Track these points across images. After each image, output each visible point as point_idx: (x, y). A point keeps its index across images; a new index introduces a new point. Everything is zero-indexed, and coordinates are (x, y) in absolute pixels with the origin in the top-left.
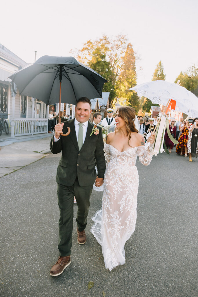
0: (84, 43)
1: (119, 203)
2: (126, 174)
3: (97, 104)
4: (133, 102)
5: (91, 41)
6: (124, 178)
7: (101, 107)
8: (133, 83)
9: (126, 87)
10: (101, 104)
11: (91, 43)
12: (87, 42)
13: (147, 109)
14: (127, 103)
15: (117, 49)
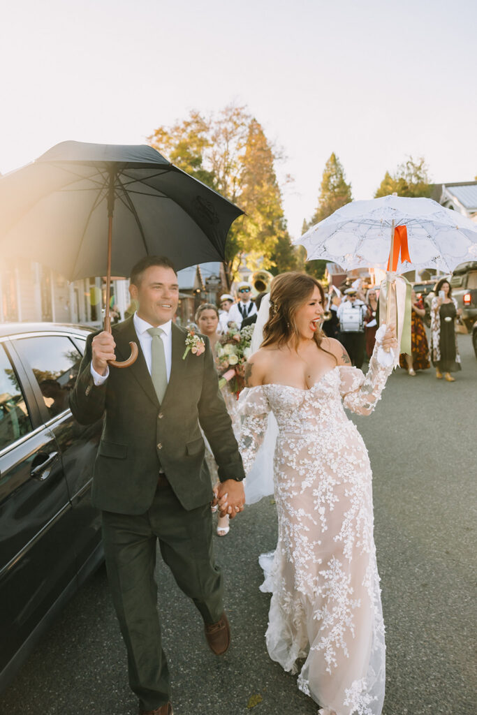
0: (148, 136)
1: (337, 537)
2: (341, 448)
3: (198, 275)
4: (279, 257)
5: (165, 129)
6: (338, 459)
7: (208, 281)
8: (274, 214)
9: (260, 225)
10: (206, 274)
11: (165, 134)
12: (154, 133)
13: (316, 271)
14: (266, 262)
15: (228, 141)
